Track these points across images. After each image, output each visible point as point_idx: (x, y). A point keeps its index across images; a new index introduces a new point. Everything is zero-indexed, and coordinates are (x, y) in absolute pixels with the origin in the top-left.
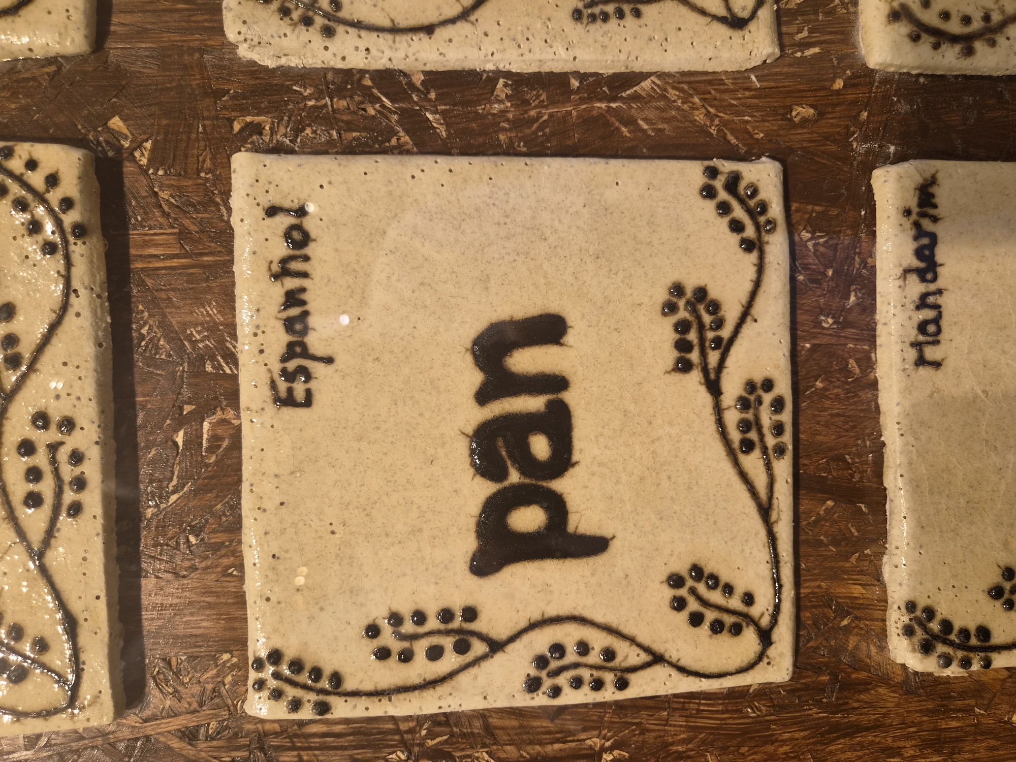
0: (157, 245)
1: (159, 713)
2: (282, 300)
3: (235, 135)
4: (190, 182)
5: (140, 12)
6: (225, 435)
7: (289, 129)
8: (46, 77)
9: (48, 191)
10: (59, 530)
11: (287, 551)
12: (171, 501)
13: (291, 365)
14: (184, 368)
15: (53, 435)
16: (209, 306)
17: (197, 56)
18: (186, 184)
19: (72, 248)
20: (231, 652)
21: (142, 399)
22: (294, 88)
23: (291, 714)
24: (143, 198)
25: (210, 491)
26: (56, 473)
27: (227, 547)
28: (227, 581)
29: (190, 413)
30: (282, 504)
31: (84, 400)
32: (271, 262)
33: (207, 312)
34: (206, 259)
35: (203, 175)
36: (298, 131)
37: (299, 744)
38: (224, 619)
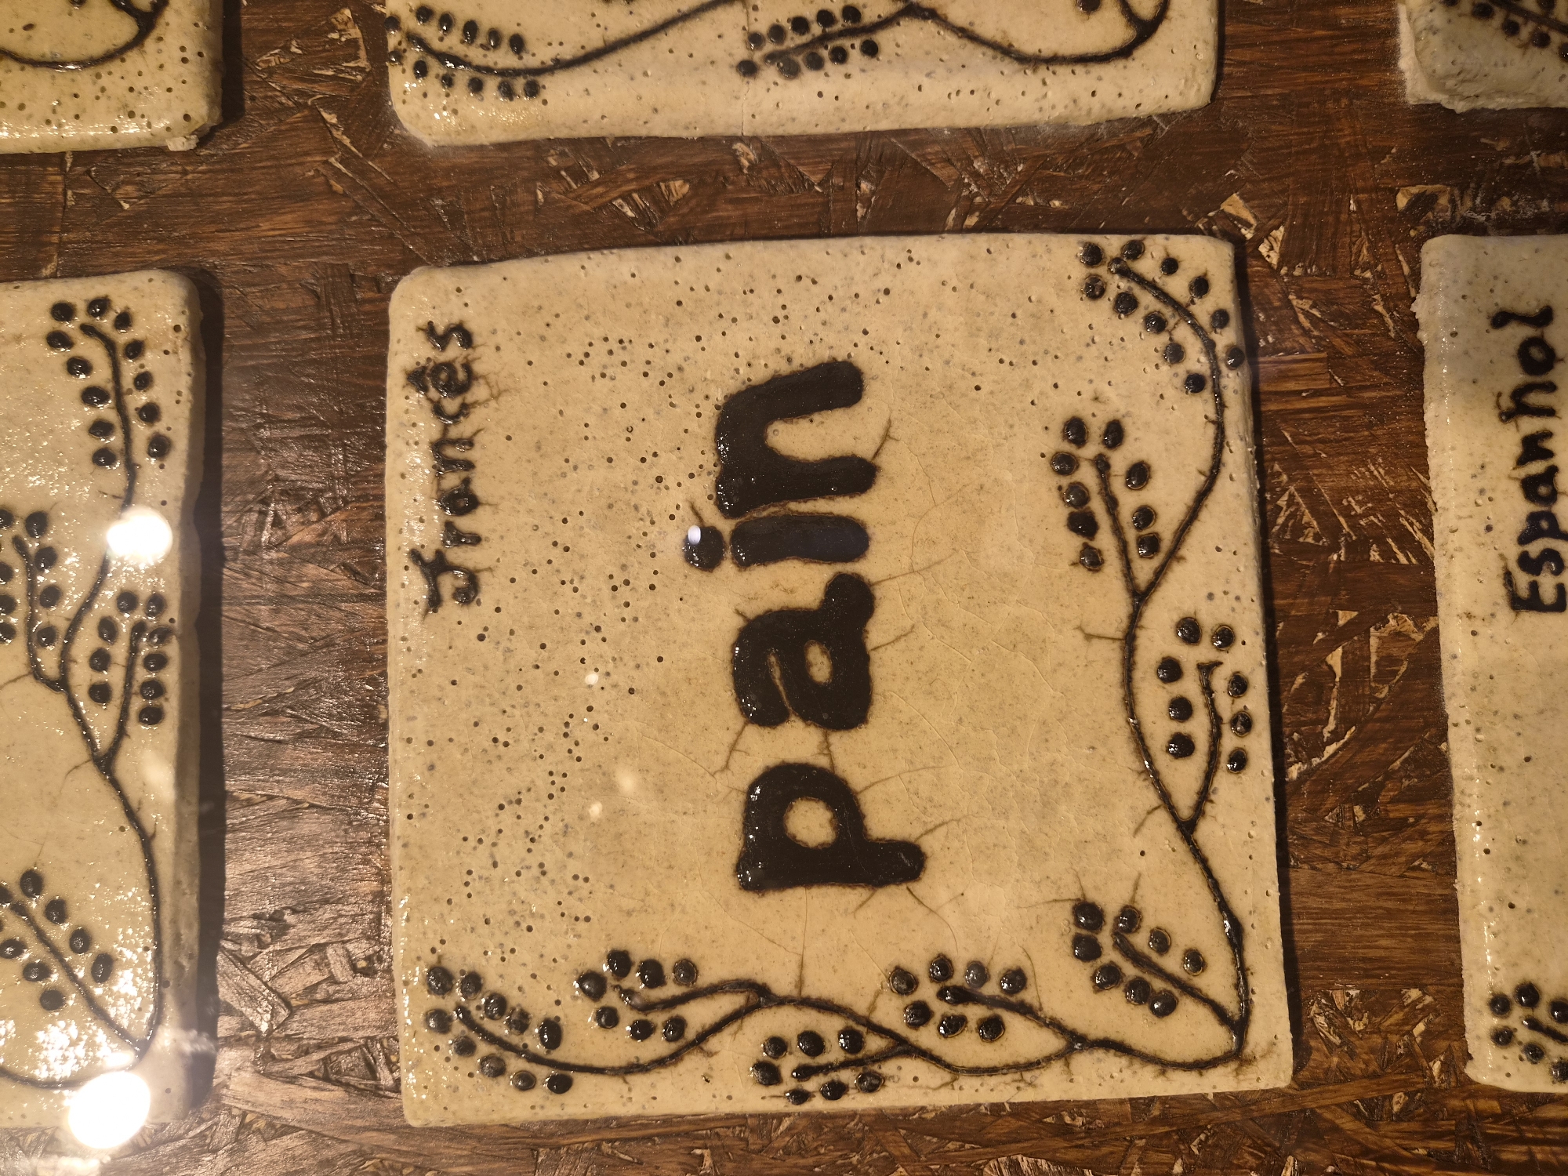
0: (1296, 377)
1: (1322, 1076)
2: (1517, 450)
3: (1403, 213)
4: (1341, 284)
5: (1264, 44)
6: (1404, 655)
7: (1478, 201)
8: (1139, 144)
9: (1193, 302)
10: (1214, 791)
11: (1537, 832)
12: (1326, 755)
13: (1535, 548)
14: (1339, 556)
15: (1204, 651)
16: (1374, 465)
17: (1344, 102)
18: (1335, 286)
19: (1224, 381)
20: (1421, 987)
21: (1282, 602)
22: (1483, 140)
23: (1557, 1084)
24: (1276, 309)
25: (1384, 740)
26: (1211, 706)
27: (1412, 825)
28: (1414, 878)
29: (1350, 623)
30: (1528, 759)
31: (1246, 602)
32: (1499, 395)
33: (1371, 473)
34: (1367, 394)
35: (1357, 272)
36: (1490, 202)
37: (1530, 1135)
38: (1411, 936)
